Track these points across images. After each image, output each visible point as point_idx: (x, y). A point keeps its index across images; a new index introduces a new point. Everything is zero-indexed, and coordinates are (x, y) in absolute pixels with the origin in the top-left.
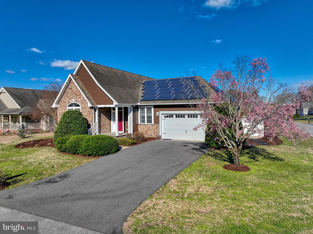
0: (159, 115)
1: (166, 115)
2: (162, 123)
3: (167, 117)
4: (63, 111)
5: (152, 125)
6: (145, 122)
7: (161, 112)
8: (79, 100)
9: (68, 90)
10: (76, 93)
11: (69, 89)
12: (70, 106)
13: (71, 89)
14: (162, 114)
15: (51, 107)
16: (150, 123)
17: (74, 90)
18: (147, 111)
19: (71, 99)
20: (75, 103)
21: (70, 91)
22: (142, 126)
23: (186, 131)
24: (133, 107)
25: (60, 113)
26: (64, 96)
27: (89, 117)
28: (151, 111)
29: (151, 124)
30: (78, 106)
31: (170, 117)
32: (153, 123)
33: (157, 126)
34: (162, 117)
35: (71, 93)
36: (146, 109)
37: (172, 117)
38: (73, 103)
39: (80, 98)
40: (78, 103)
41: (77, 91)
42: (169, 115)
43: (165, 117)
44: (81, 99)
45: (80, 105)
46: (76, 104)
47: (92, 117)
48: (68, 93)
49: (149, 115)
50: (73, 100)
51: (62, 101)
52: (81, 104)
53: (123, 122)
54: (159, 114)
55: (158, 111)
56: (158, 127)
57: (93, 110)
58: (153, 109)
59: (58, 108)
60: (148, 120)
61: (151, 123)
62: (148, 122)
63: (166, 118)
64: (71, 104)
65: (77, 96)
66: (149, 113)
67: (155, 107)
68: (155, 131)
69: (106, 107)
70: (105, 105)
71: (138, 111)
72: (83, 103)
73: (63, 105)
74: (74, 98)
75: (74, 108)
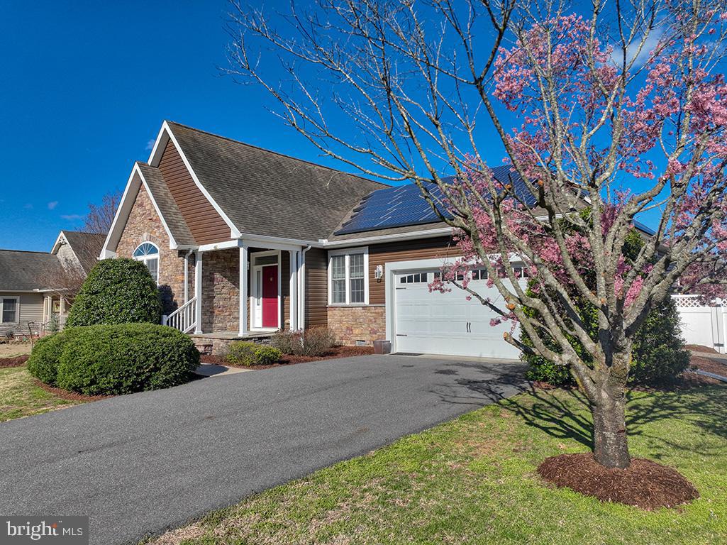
0: (384, 276)
1: (406, 275)
2: (396, 301)
5: (364, 307)
6: (344, 301)
7: (390, 266)
8: (157, 235)
9: (136, 210)
10: (150, 214)
11: (139, 206)
12: (138, 253)
14: (395, 272)
16: (358, 301)
17: (147, 208)
18: (351, 263)
19: (140, 233)
20: (147, 245)
21: (139, 211)
22: (337, 312)
23: (468, 325)
24: (304, 251)
27: (176, 281)
28: (362, 263)
29: (361, 304)
30: (154, 251)
31: (417, 280)
32: (367, 302)
33: (379, 310)
34: (392, 283)
35: (141, 216)
36: (347, 258)
37: (424, 279)
38: (144, 245)
39: (157, 228)
40: (154, 244)
41: (152, 210)
42: (413, 275)
43: (403, 280)
44: (161, 230)
45: (158, 249)
46: (151, 246)
47: (183, 281)
48: (135, 217)
49: (357, 276)
50: (145, 235)
51: (123, 243)
52: (160, 245)
53: (279, 297)
54: (384, 273)
55: (380, 264)
56: (382, 315)
57: (186, 261)
58: (366, 257)
60: (352, 294)
61: (363, 301)
62: (353, 300)
64: (141, 247)
66: (357, 269)
67: (375, 249)
68: (374, 326)
69: (218, 248)
70: (215, 244)
71: (327, 266)
72: (164, 242)
73: (125, 251)
74: (146, 231)
75: (146, 258)
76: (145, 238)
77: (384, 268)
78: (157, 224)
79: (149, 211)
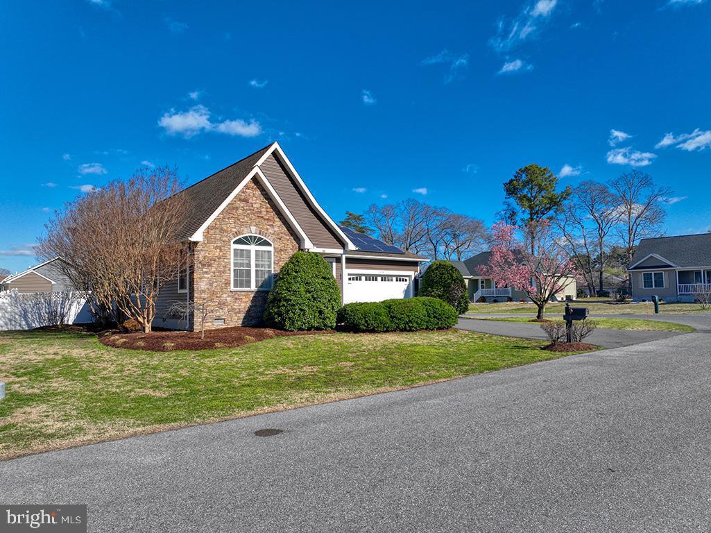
3: (353, 279)
4: (217, 254)
8: (270, 231)
9: (236, 203)
10: (260, 212)
11: (240, 200)
12: (238, 242)
13: (246, 201)
15: (190, 239)
17: (254, 206)
19: (244, 224)
20: (255, 237)
21: (242, 205)
25: (204, 257)
30: (267, 244)
35: (247, 210)
37: (360, 279)
38: (250, 237)
39: (272, 226)
40: (265, 238)
41: (263, 210)
43: (350, 279)
44: (276, 229)
45: (273, 244)
46: (260, 239)
48: (236, 209)
51: (215, 228)
59: (199, 242)
63: (351, 281)
65: (264, 222)
69: (326, 252)
70: (324, 249)
72: (280, 239)
73: (218, 237)
74: (255, 226)
75: (253, 248)
76: (253, 231)
78: (271, 223)
79: (257, 209)
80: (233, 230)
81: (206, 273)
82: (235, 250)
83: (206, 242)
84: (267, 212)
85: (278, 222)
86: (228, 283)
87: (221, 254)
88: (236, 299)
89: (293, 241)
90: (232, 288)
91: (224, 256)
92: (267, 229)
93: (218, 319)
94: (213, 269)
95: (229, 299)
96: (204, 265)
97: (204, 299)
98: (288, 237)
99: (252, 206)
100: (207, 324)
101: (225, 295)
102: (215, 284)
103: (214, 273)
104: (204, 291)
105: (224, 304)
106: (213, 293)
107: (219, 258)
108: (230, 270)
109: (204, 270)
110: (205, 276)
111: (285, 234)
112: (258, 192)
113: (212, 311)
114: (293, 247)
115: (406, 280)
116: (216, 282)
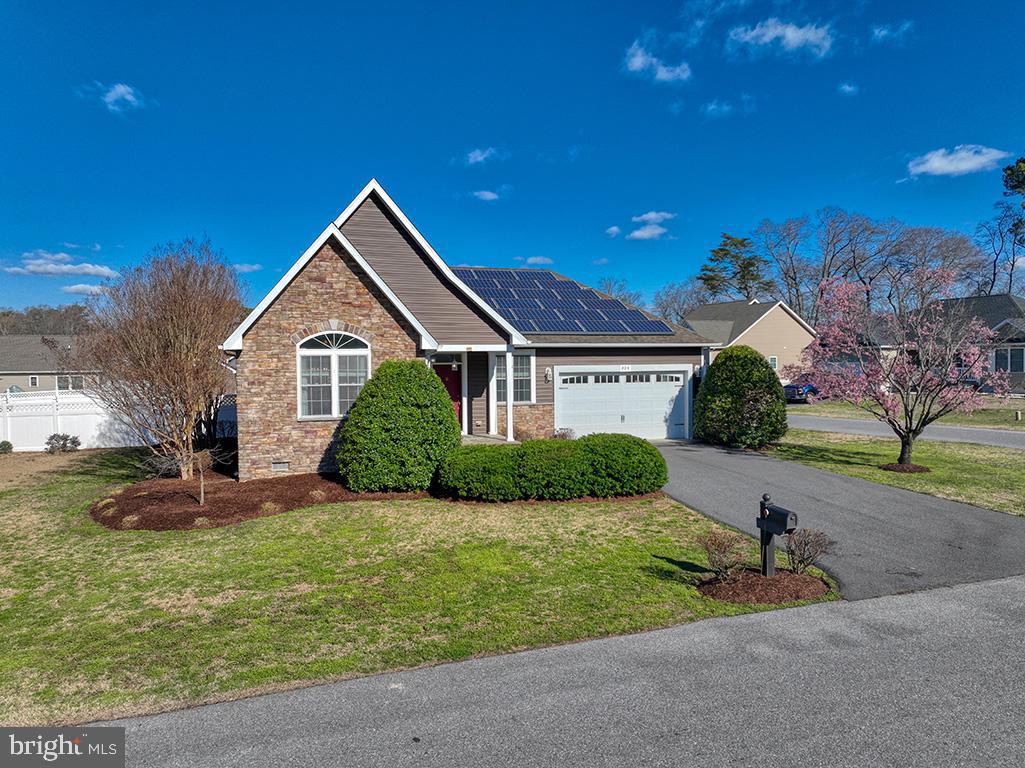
0: (552, 377)
1: (569, 377)
2: (559, 399)
3: (572, 381)
4: (273, 365)
5: (531, 406)
7: (558, 369)
8: (364, 324)
9: (305, 285)
10: (346, 296)
11: (310, 279)
12: (309, 345)
13: (321, 280)
15: (220, 347)
16: (522, 399)
17: (335, 286)
18: (515, 363)
19: (318, 317)
20: (338, 336)
21: (313, 287)
23: (623, 418)
25: (252, 371)
26: (277, 307)
28: (529, 361)
29: (528, 402)
30: (359, 345)
31: (579, 381)
32: (534, 400)
33: (549, 408)
34: (558, 381)
35: (322, 294)
37: (585, 381)
38: (330, 336)
39: (367, 316)
40: (355, 337)
41: (351, 291)
42: (576, 377)
43: (565, 381)
44: (375, 320)
45: (369, 345)
46: (346, 338)
49: (522, 376)
50: (334, 322)
51: (268, 326)
52: (371, 339)
53: (465, 400)
54: (553, 374)
55: (548, 366)
56: (551, 413)
58: (533, 359)
59: (241, 351)
60: (515, 393)
61: (530, 399)
62: (516, 399)
63: (568, 385)
64: (322, 338)
65: (354, 311)
66: (522, 370)
67: (542, 352)
68: (541, 422)
69: (473, 350)
72: (382, 336)
73: (274, 339)
74: (337, 318)
75: (334, 353)
76: (334, 327)
77: (553, 371)
78: (365, 312)
79: (341, 290)
80: (301, 327)
81: (257, 394)
82: (303, 357)
83: (254, 348)
84: (358, 294)
85: (378, 309)
86: (292, 409)
87: (280, 365)
88: (307, 432)
89: (407, 338)
90: (300, 415)
91: (286, 368)
92: (359, 322)
93: (278, 462)
94: (268, 389)
95: (294, 432)
96: (253, 383)
97: (254, 434)
98: (397, 332)
99: (332, 288)
100: (259, 471)
101: (288, 428)
102: (270, 412)
103: (269, 394)
104: (254, 422)
105: (287, 439)
106: (269, 424)
107: (277, 371)
108: (295, 389)
109: (253, 391)
110: (255, 399)
111: (391, 327)
112: (341, 264)
113: (268, 452)
114: (405, 345)
115: (678, 379)
116: (273, 408)
